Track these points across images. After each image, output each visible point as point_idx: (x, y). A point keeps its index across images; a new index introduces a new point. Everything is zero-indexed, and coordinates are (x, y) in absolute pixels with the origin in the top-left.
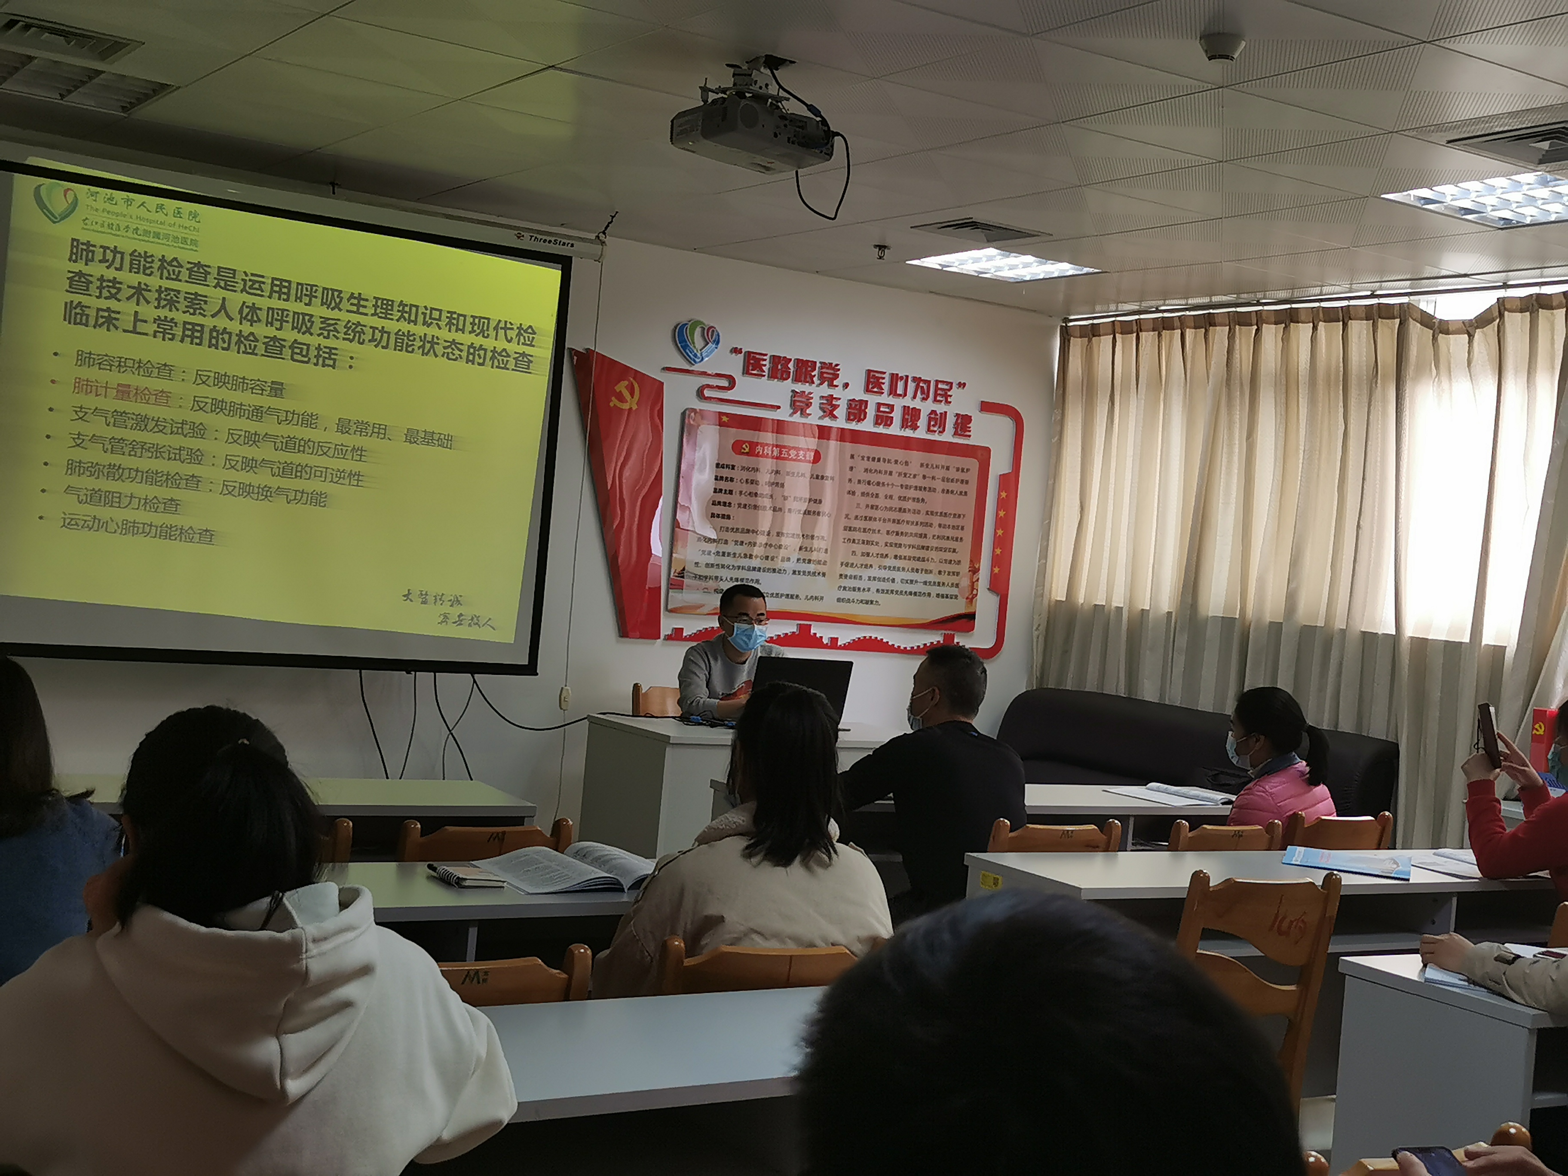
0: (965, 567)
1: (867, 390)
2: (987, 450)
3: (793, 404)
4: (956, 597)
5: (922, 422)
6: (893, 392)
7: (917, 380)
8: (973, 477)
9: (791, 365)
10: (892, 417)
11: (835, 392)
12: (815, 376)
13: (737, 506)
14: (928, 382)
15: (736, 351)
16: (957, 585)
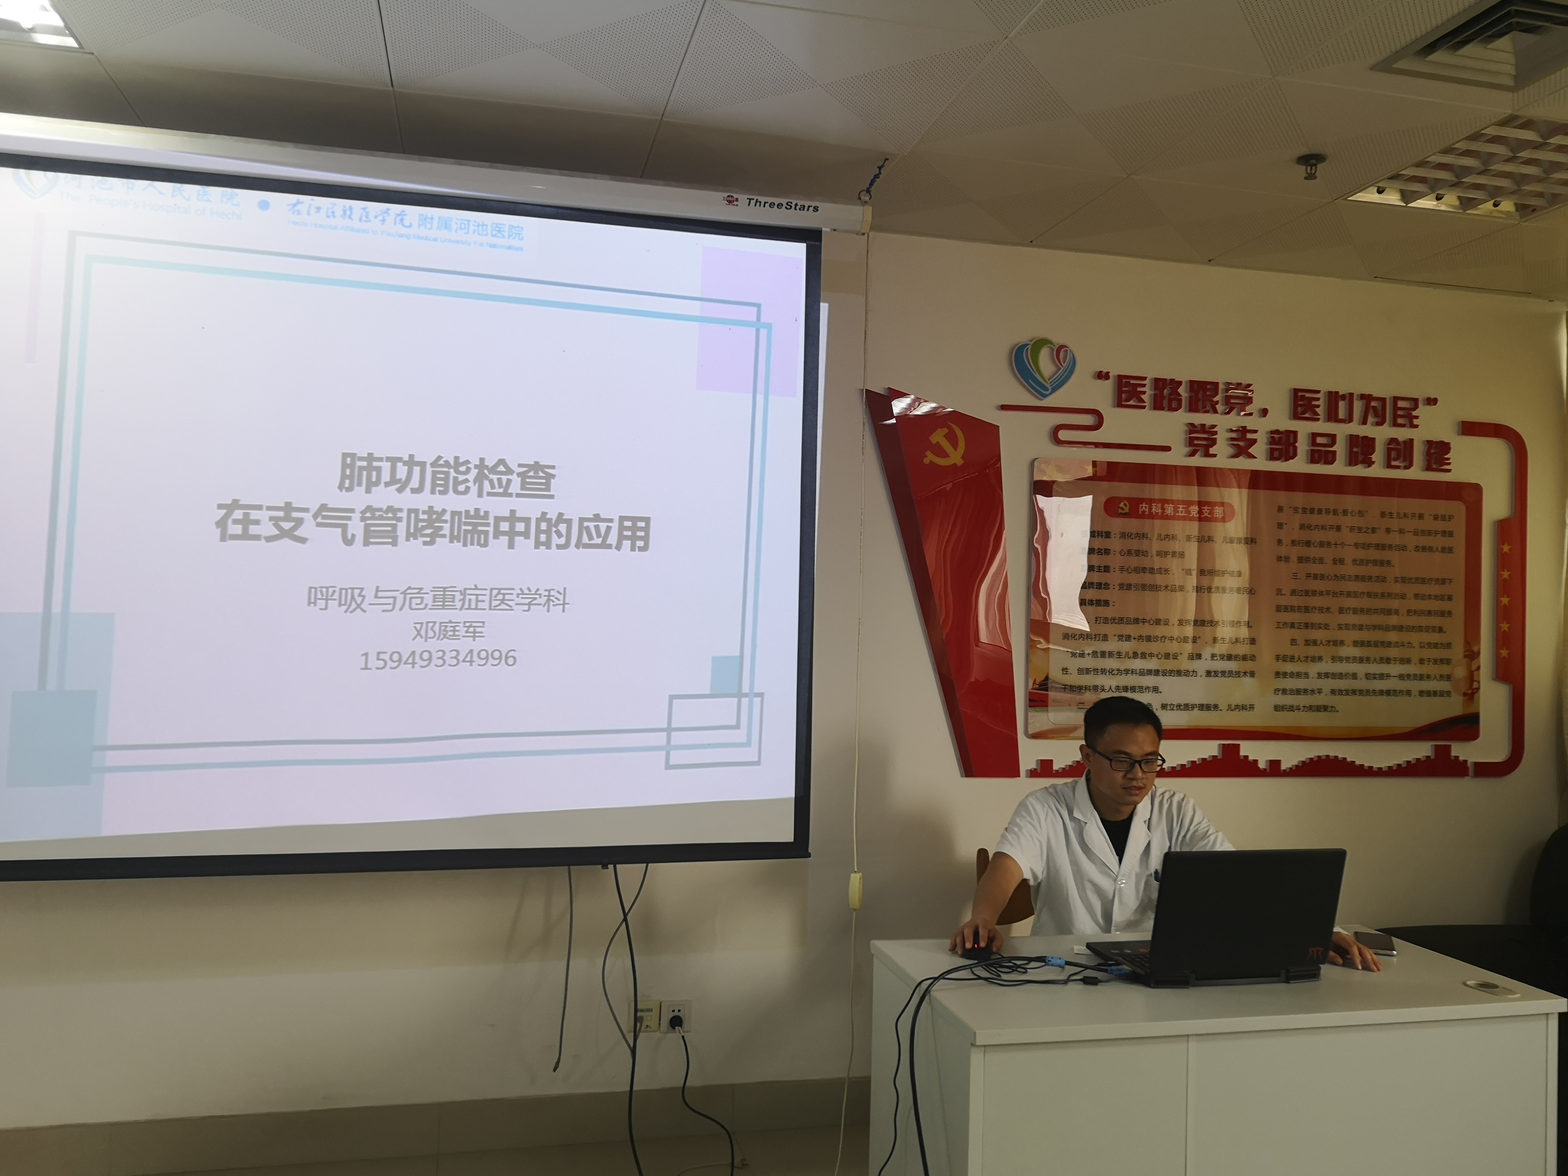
0: (1458, 652)
1: (1296, 416)
2: (1477, 489)
3: (1191, 442)
4: (1448, 694)
5: (1378, 456)
6: (1332, 416)
7: (1366, 398)
8: (1459, 526)
9: (1181, 390)
10: (1335, 452)
11: (1250, 423)
12: (1217, 403)
13: (1117, 587)
14: (1383, 400)
15: (1102, 376)
16: (1448, 678)
